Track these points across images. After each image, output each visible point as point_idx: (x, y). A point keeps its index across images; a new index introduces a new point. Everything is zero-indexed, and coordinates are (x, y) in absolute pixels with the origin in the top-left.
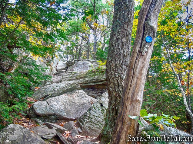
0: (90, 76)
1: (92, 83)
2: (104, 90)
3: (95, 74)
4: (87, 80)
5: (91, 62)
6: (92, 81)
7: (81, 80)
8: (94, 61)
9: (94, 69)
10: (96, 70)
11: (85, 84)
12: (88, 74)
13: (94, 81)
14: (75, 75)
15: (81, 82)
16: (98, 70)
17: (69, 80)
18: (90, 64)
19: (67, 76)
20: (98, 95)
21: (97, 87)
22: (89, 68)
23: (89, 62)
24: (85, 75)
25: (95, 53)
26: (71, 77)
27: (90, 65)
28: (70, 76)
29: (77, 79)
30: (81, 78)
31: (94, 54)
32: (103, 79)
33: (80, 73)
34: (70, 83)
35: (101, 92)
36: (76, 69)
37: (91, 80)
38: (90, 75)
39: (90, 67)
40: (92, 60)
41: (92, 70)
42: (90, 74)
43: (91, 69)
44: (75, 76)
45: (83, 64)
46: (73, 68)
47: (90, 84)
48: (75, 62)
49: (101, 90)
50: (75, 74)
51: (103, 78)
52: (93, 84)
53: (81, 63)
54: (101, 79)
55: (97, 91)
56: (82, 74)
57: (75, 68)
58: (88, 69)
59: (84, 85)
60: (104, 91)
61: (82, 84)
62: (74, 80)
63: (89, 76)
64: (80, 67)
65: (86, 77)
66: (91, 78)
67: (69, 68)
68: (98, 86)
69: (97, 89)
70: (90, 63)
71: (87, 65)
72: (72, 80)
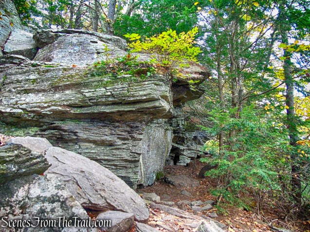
0: (98, 81)
1: (106, 104)
2: (138, 124)
3: (115, 78)
4: (87, 95)
5: (101, 40)
6: (104, 100)
7: (67, 92)
8: (110, 40)
9: (112, 60)
10: (118, 64)
11: (81, 107)
12: (93, 75)
13: (110, 99)
14: (49, 75)
15: (67, 101)
16: (125, 65)
17: (27, 91)
18: (100, 45)
19: (20, 77)
20: (118, 138)
21: (118, 118)
22: (95, 56)
23: (96, 40)
24: (81, 78)
25: (113, 23)
26: (34, 81)
27: (98, 47)
28: (32, 77)
29: (56, 88)
30: (67, 87)
31: (109, 24)
32: (141, 96)
33: (65, 70)
34: (27, 100)
35: (128, 129)
36: (60, 56)
37: (102, 97)
38: (97, 78)
39: (98, 53)
40: (104, 36)
41: (107, 64)
42: (99, 75)
43: (103, 58)
44: (48, 80)
45: (80, 44)
46: (50, 52)
47: (96, 110)
48: (57, 36)
49: (128, 126)
50: (47, 71)
51: (141, 93)
52: (107, 110)
53: (74, 41)
54: (133, 96)
55: (119, 127)
56: (72, 72)
57: (55, 52)
58: (93, 59)
59: (78, 111)
60: (137, 127)
61: (70, 106)
62: (44, 91)
63: (96, 83)
64: (72, 51)
65: (86, 85)
66: (101, 91)
67: (40, 50)
68: (121, 115)
69: (118, 122)
70: (99, 42)
71: (92, 47)
72: (39, 91)
